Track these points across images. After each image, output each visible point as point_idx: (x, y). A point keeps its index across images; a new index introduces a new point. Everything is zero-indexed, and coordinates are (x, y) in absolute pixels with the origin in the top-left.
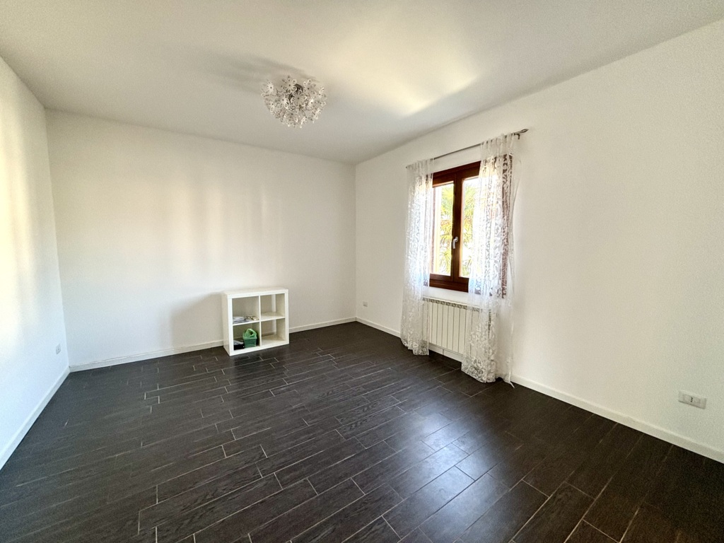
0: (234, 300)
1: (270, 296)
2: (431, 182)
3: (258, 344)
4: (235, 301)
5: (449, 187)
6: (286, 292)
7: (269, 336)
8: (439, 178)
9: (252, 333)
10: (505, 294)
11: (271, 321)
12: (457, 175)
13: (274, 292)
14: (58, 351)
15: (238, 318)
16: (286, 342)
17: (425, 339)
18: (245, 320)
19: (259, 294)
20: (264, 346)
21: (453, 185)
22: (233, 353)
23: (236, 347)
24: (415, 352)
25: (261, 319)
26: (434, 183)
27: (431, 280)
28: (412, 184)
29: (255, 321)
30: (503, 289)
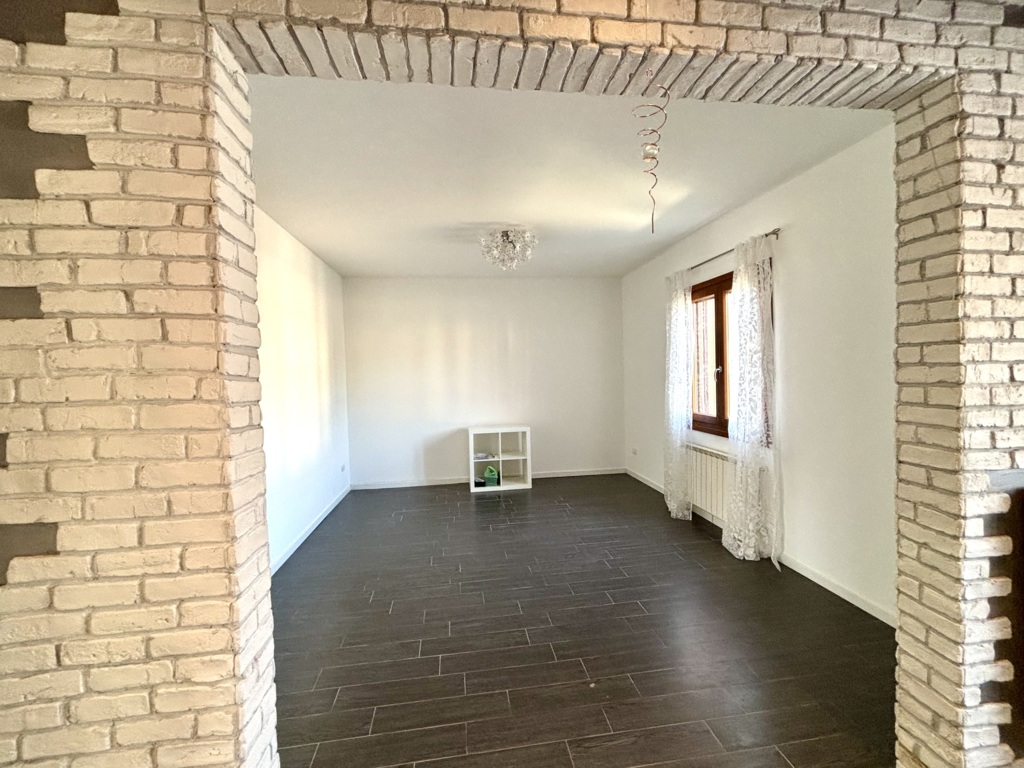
0: (475, 435)
1: (516, 434)
2: (689, 297)
3: (499, 483)
4: (478, 437)
5: (710, 303)
6: (528, 430)
7: (510, 478)
8: (699, 291)
9: (491, 471)
10: (770, 443)
11: (518, 461)
12: (717, 288)
13: (519, 429)
14: (343, 469)
15: (480, 455)
16: (528, 485)
17: (688, 499)
18: (486, 457)
19: (500, 430)
20: (505, 487)
21: (713, 300)
22: (474, 489)
23: (478, 484)
24: (673, 515)
25: (501, 458)
26: (693, 299)
27: (694, 421)
28: (670, 299)
29: (496, 459)
30: (768, 436)
